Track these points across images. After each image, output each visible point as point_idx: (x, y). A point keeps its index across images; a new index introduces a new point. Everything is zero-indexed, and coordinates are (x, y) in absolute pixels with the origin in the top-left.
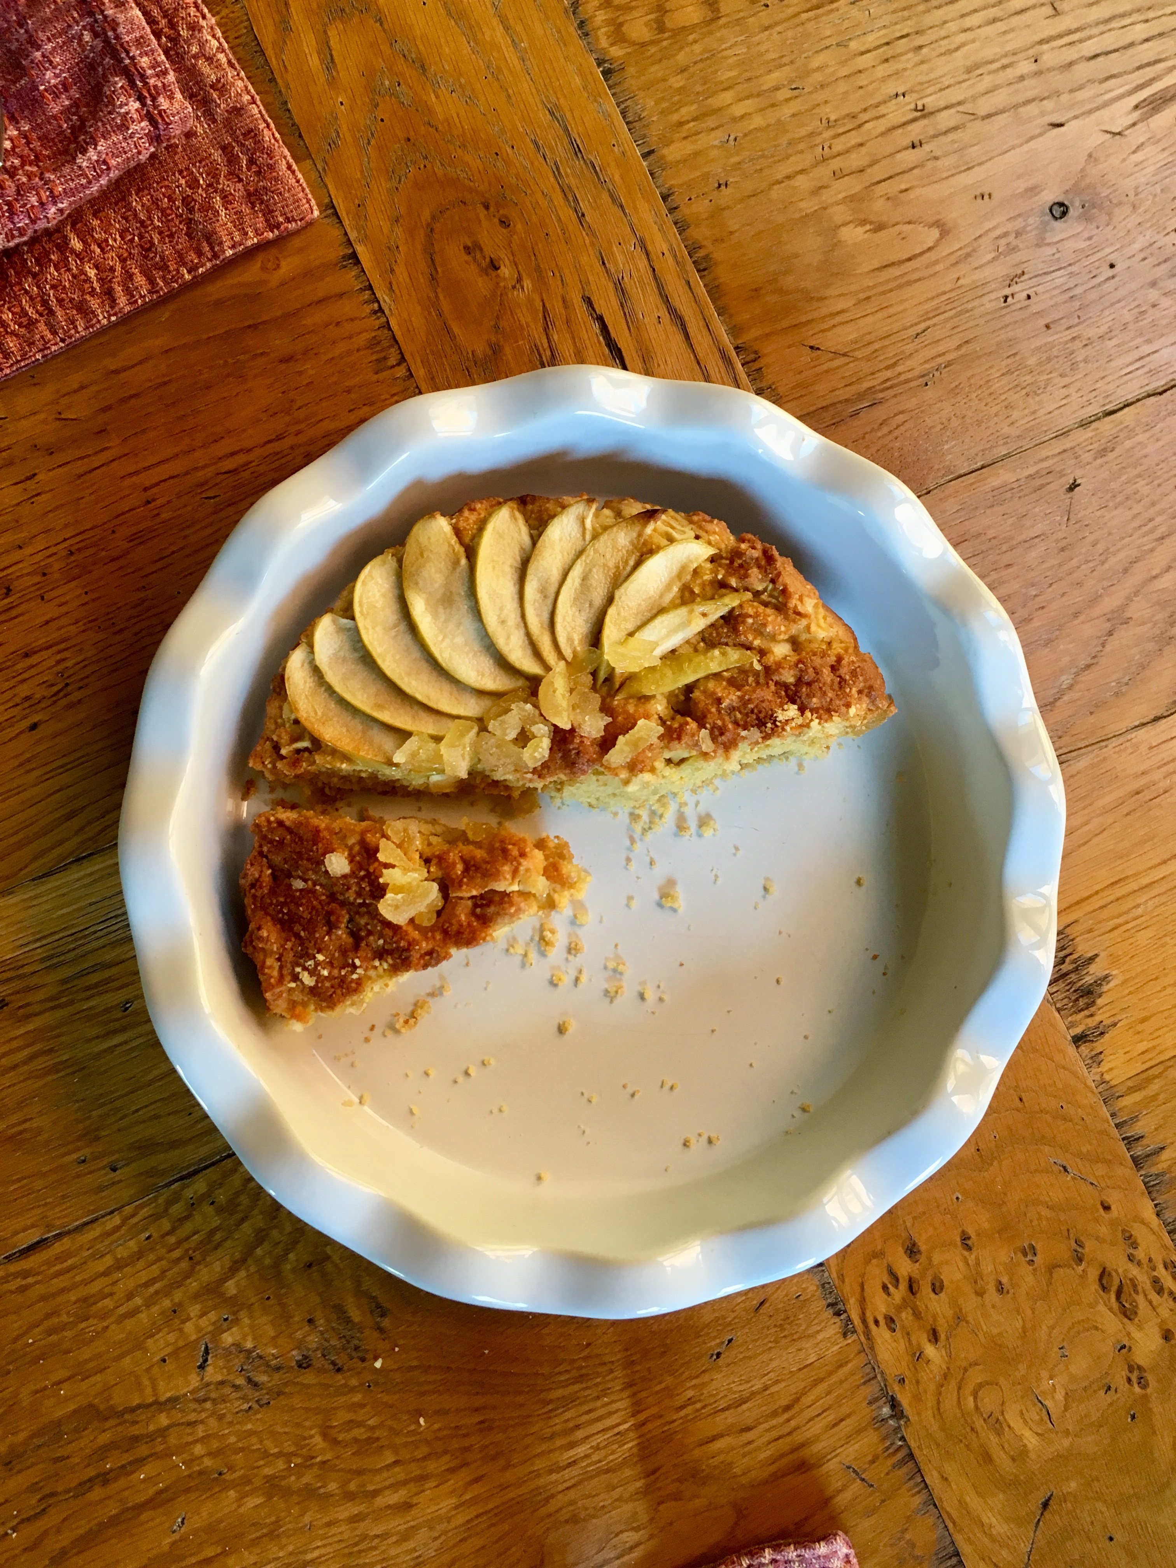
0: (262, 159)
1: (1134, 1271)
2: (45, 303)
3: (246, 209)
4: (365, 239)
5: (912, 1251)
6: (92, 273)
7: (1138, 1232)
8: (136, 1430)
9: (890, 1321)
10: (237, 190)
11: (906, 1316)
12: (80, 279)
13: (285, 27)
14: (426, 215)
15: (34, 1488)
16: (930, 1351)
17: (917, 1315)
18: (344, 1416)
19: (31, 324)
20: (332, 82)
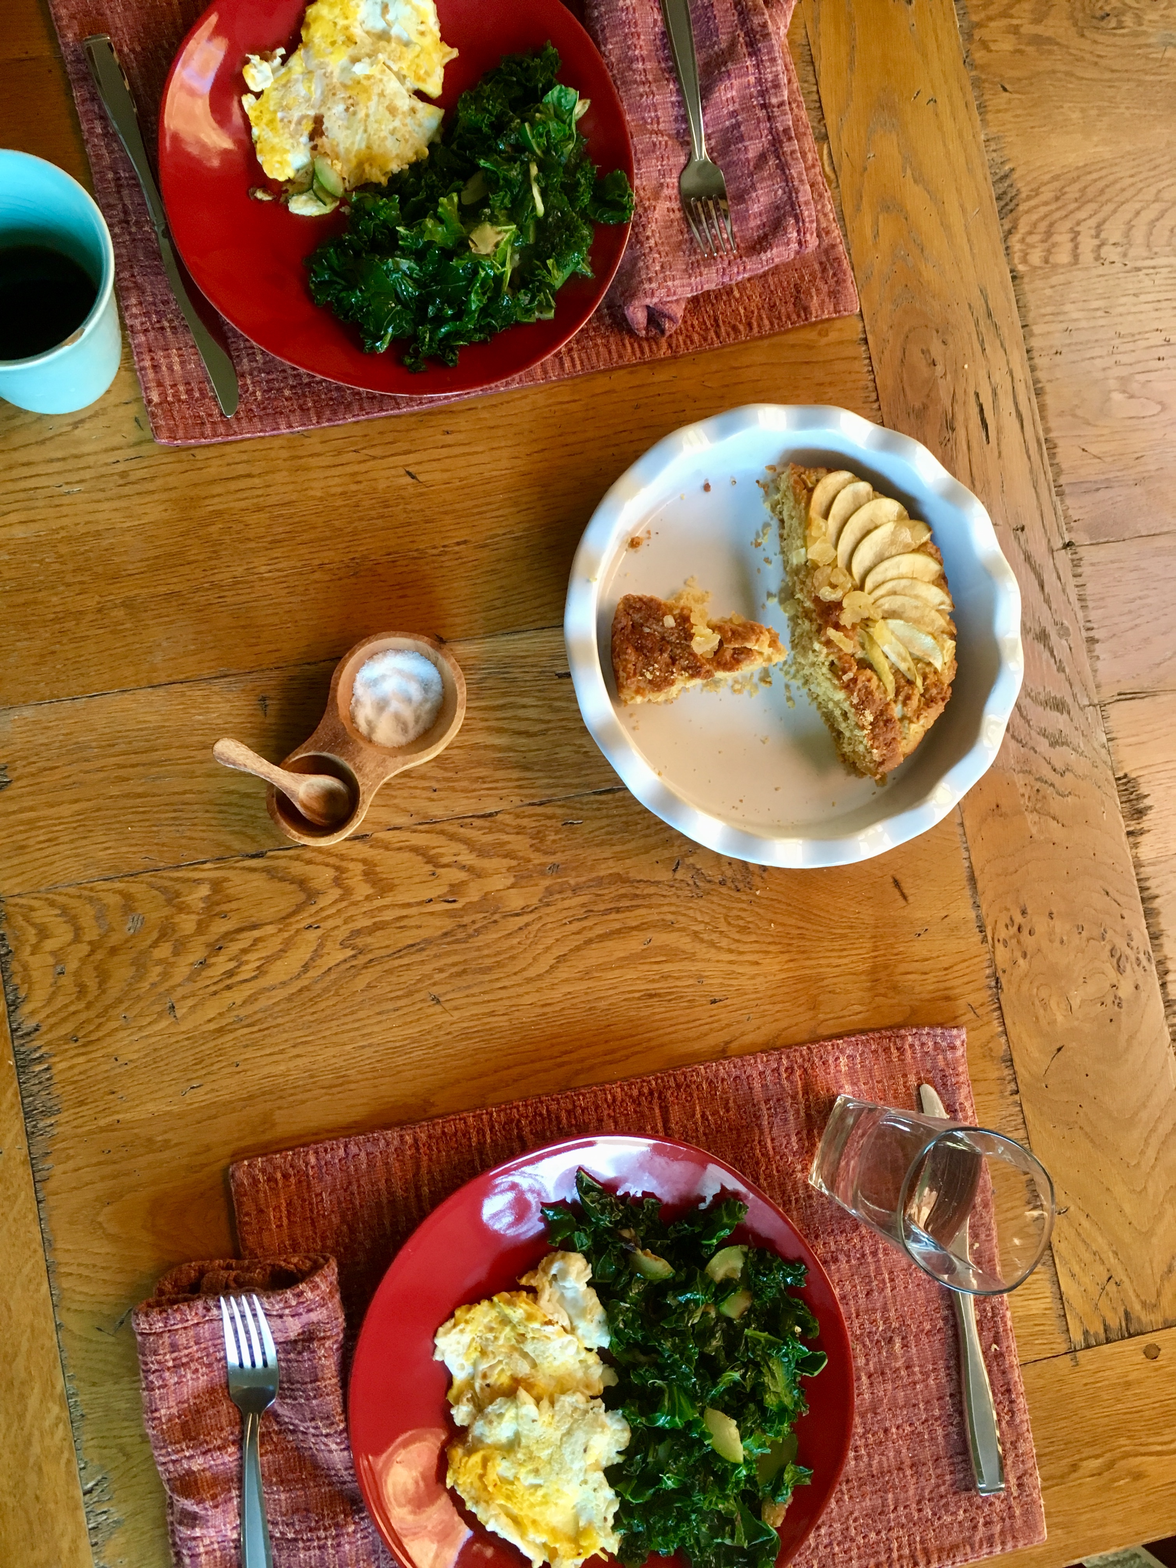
0: (841, 276)
1: (1128, 951)
2: (716, 321)
3: (827, 300)
4: (873, 332)
5: (1024, 913)
6: (742, 311)
7: (1135, 934)
8: (638, 892)
9: (1005, 942)
10: (825, 288)
11: (1014, 941)
12: (735, 312)
13: (858, 209)
14: (906, 328)
15: (583, 905)
16: (1021, 961)
17: (1019, 942)
18: (735, 912)
19: (707, 330)
20: (875, 244)
